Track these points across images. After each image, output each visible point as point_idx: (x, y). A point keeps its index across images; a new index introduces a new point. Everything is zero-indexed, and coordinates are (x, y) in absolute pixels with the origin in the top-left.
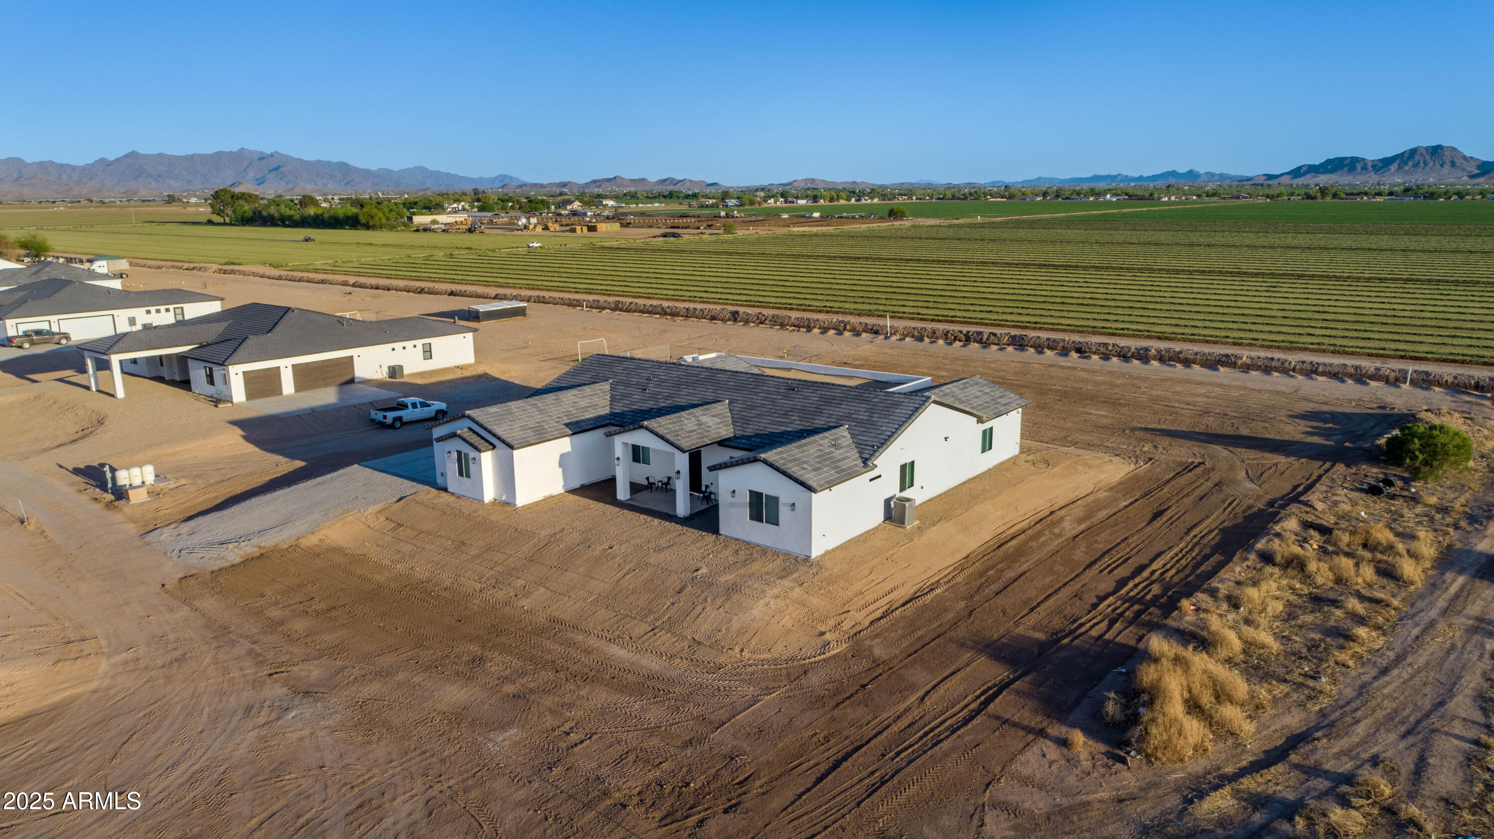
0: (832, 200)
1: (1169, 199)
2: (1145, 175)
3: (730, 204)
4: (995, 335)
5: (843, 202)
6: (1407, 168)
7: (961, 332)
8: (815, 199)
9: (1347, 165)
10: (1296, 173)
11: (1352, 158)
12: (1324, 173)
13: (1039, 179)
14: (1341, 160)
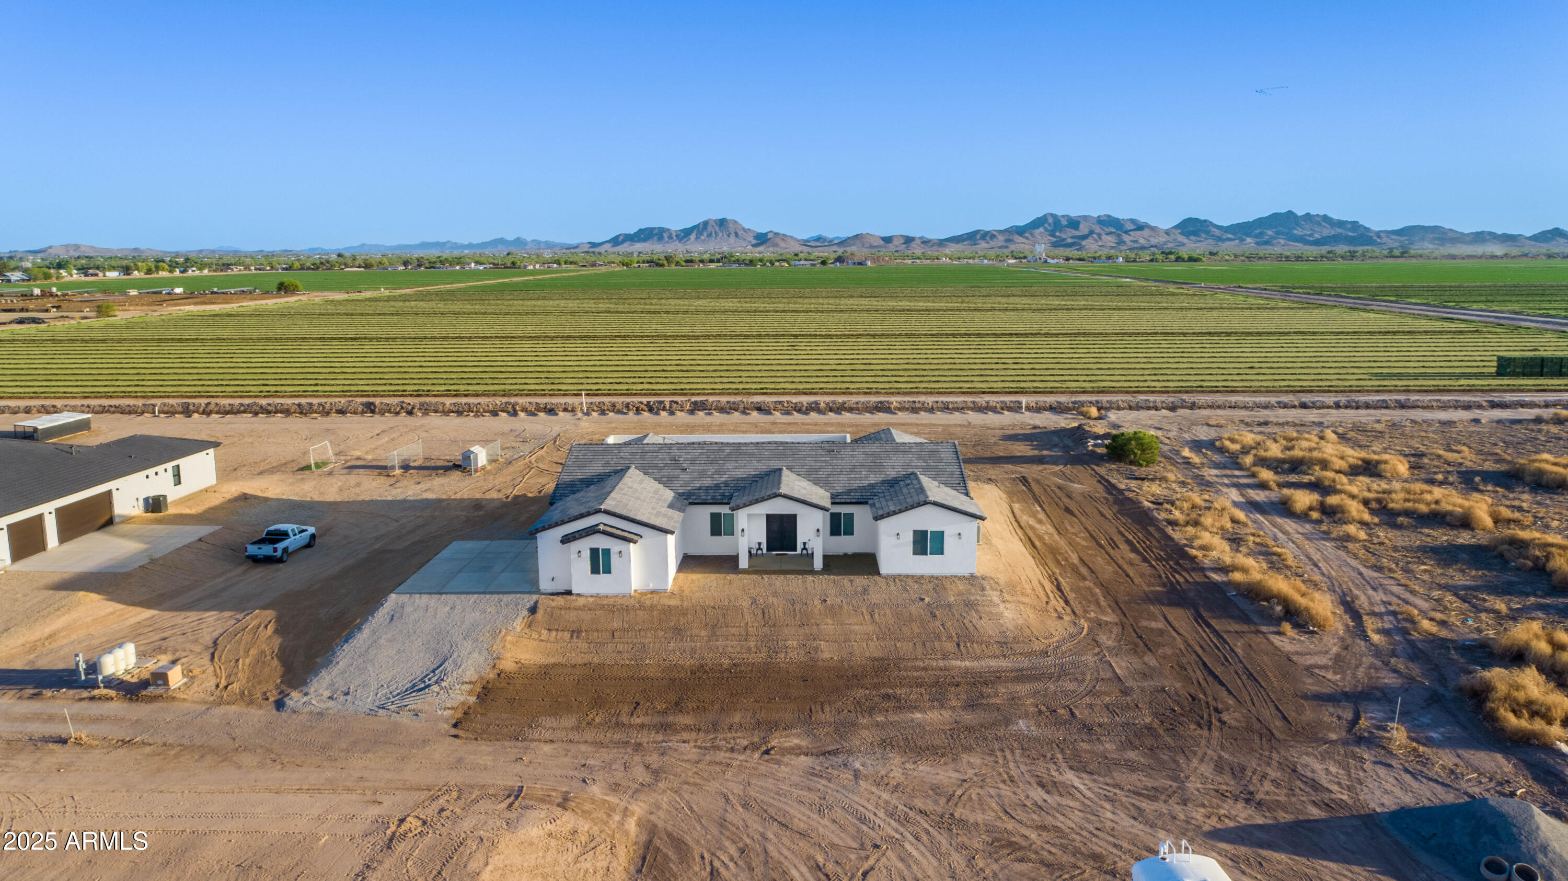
0: (149, 272)
1: (534, 267)
2: (475, 242)
3: (13, 278)
4: (676, 402)
5: (163, 274)
6: (703, 238)
7: (641, 403)
8: (127, 270)
9: (656, 234)
10: (615, 241)
11: (659, 228)
12: (638, 241)
13: (363, 245)
14: (652, 229)
